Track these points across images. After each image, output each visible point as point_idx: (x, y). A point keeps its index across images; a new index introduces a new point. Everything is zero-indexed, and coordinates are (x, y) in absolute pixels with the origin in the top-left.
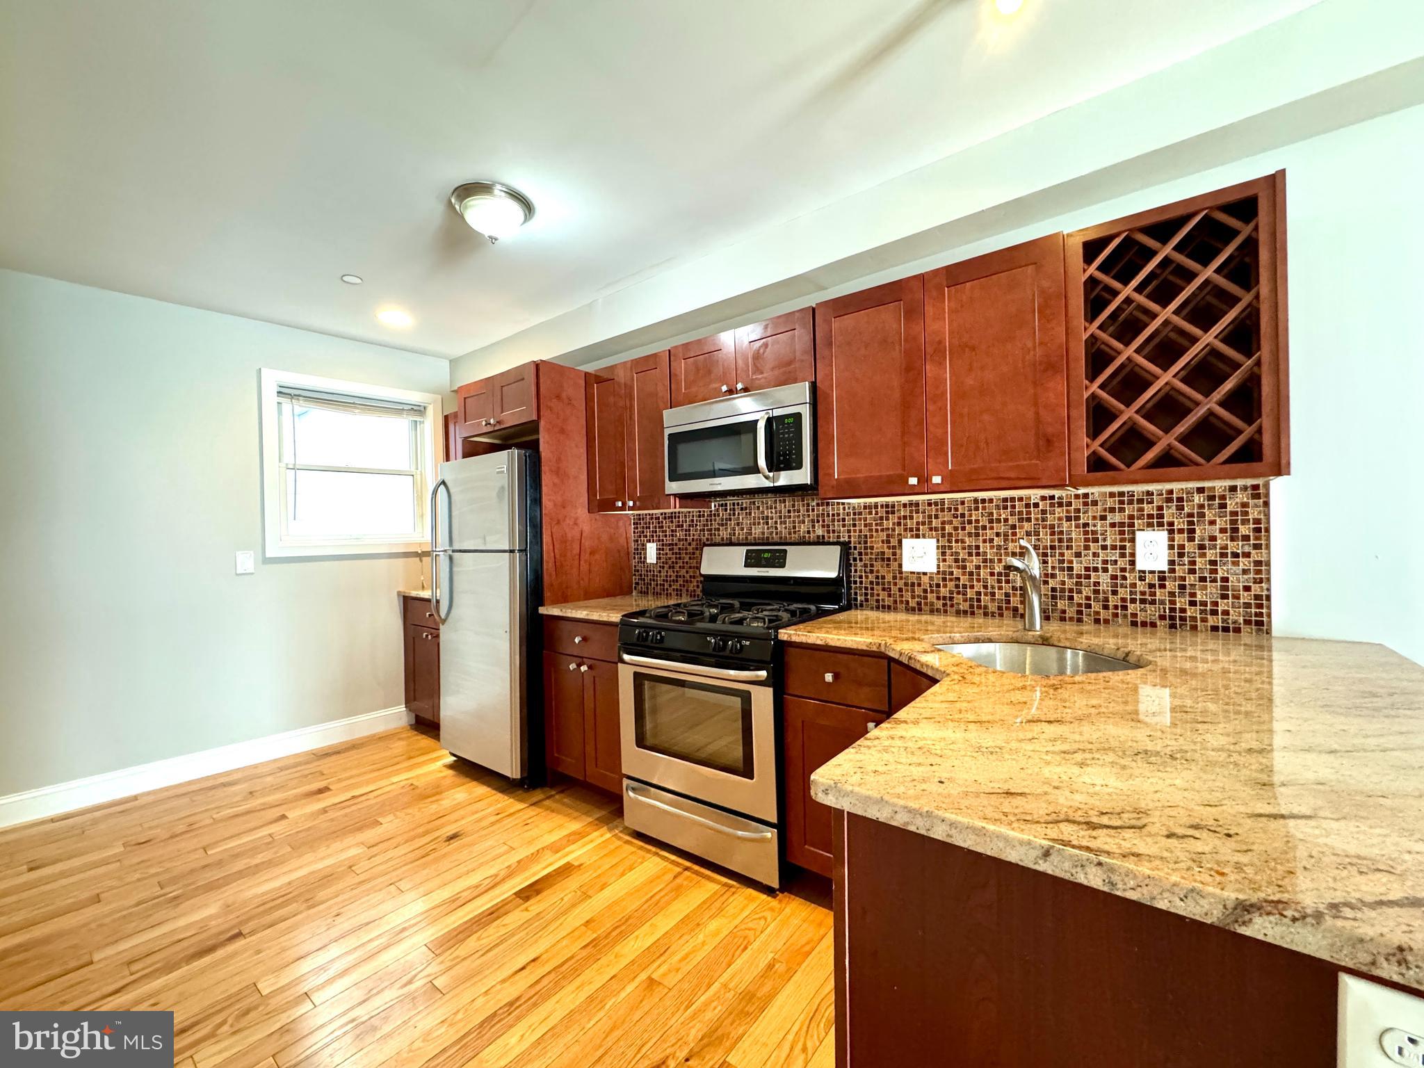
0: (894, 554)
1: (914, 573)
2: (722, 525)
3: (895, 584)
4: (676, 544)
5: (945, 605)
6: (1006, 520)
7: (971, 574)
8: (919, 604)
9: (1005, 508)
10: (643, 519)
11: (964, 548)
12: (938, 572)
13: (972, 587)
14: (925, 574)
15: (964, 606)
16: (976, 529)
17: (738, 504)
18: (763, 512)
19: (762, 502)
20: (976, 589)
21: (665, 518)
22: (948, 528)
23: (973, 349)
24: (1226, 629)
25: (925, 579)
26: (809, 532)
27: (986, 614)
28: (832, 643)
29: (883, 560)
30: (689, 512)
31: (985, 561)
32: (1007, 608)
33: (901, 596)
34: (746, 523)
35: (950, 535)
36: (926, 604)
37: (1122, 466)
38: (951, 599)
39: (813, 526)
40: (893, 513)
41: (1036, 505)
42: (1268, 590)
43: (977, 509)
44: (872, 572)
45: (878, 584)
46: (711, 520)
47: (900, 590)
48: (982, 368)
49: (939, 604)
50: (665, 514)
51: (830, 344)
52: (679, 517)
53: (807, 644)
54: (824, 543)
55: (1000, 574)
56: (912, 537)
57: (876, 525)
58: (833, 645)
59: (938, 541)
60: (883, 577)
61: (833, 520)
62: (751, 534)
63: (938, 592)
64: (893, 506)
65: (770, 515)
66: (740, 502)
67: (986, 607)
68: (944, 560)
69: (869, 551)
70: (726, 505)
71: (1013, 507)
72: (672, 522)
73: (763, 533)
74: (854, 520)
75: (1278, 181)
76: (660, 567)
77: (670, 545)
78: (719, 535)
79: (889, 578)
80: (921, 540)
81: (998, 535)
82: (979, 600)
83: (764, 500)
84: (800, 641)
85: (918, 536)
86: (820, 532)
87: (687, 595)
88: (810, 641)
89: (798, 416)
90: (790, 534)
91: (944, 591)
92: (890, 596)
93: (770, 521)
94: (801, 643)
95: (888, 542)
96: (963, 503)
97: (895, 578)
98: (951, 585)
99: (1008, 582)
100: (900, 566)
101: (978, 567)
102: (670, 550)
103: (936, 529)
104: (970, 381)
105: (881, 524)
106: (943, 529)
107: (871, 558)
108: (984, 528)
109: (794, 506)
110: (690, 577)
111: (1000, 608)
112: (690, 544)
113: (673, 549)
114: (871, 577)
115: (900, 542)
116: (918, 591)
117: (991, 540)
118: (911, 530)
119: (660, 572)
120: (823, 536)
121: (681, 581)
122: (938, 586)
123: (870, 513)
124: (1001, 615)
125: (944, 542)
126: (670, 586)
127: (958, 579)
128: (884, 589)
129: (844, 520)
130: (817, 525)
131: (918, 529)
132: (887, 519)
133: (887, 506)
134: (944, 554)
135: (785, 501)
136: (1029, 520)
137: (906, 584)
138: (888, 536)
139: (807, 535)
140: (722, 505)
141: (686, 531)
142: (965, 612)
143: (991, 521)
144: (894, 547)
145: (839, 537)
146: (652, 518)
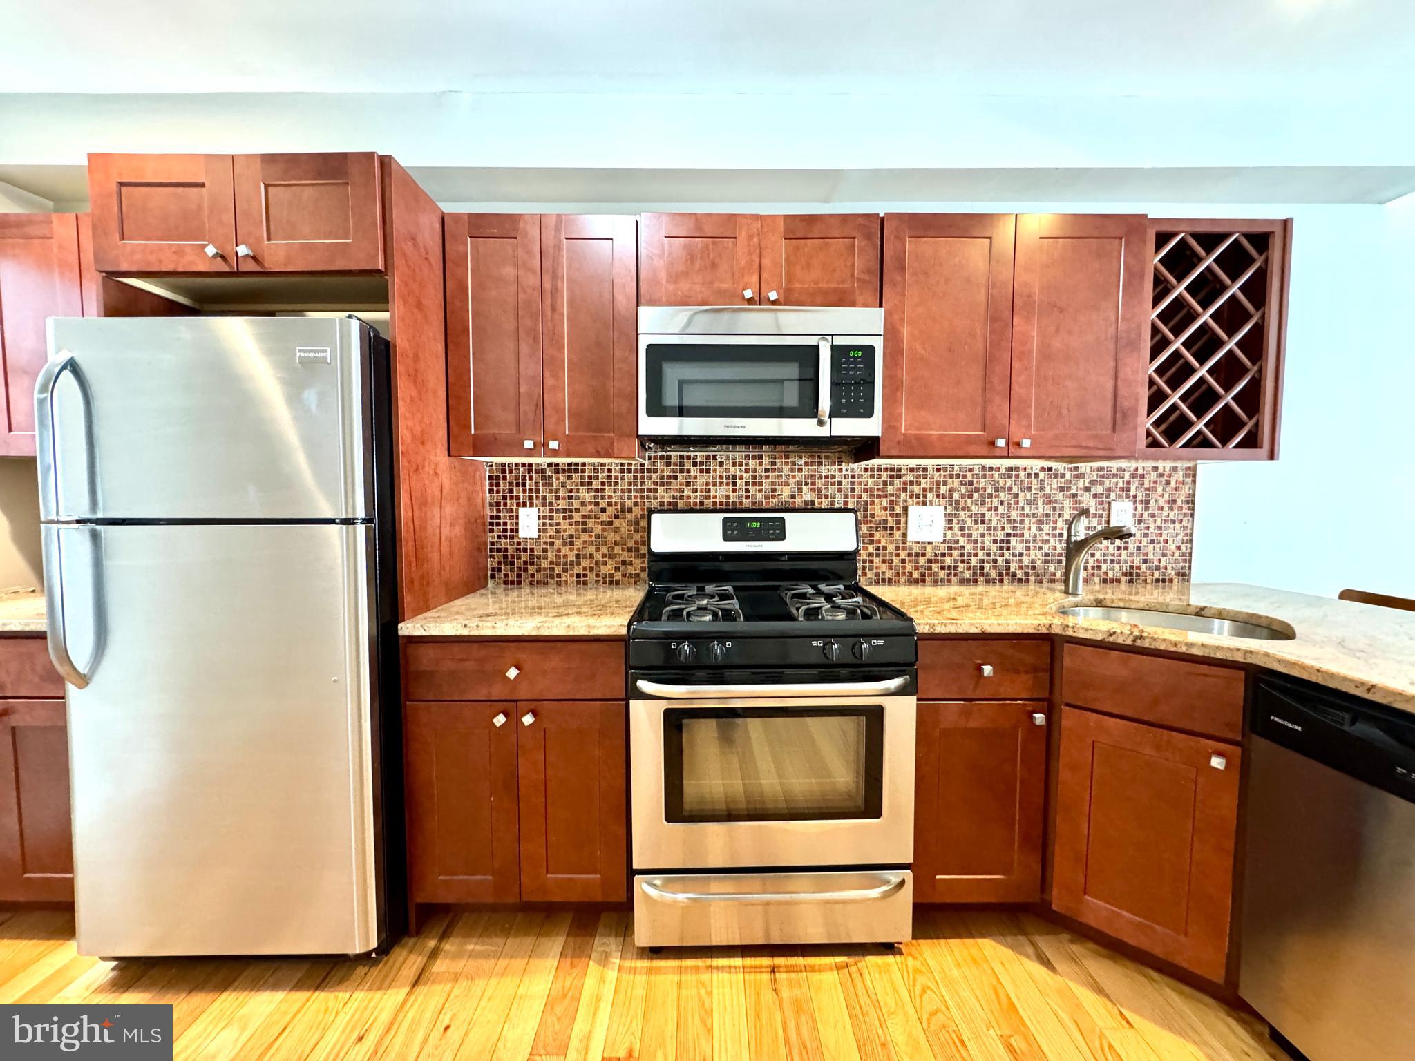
0: (898, 522)
1: (918, 542)
2: (662, 484)
3: (898, 555)
4: (577, 510)
5: (949, 575)
6: (1010, 489)
7: (976, 542)
8: (923, 575)
9: (1010, 477)
10: (511, 471)
11: (970, 516)
12: (944, 542)
13: (976, 555)
14: (930, 543)
15: (967, 575)
16: (982, 497)
17: (689, 457)
18: (727, 470)
19: (728, 457)
20: (980, 557)
21: (557, 472)
22: (956, 496)
23: (1061, 310)
24: (1164, 581)
25: (929, 549)
26: (793, 497)
27: (987, 581)
28: (990, 630)
29: (885, 529)
30: (602, 465)
31: (989, 529)
32: (1007, 574)
33: (904, 568)
34: (700, 482)
35: (957, 502)
36: (930, 575)
37: (1165, 444)
38: (956, 568)
39: (800, 490)
40: (899, 477)
41: (1037, 475)
42: (1191, 548)
43: (984, 476)
44: (872, 542)
45: (878, 555)
46: (643, 478)
47: (903, 561)
48: (1070, 332)
49: (942, 574)
50: (557, 465)
51: (903, 269)
52: (583, 471)
53: (956, 634)
54: (813, 510)
55: (1002, 541)
56: (918, 503)
57: (878, 489)
58: (992, 631)
59: (946, 508)
60: (885, 548)
61: (826, 484)
62: (708, 497)
63: (943, 561)
64: (899, 470)
65: (738, 473)
66: (692, 454)
67: (988, 574)
68: (950, 529)
69: (869, 519)
70: (669, 457)
71: (1017, 476)
72: (570, 477)
73: (728, 497)
74: (852, 483)
75: (1289, 224)
76: (545, 543)
77: (565, 511)
78: (655, 498)
79: (890, 548)
80: (928, 507)
81: (1002, 503)
82: (982, 568)
83: (730, 454)
84: (948, 631)
85: (924, 503)
86: (808, 495)
87: (597, 581)
88: (961, 630)
89: (869, 350)
90: (767, 498)
91: (948, 561)
92: (891, 568)
93: (738, 481)
94: (950, 634)
95: (892, 509)
96: (971, 470)
97: (897, 548)
98: (955, 553)
99: (1008, 549)
100: (905, 535)
101: (983, 535)
102: (564, 518)
103: (944, 496)
104: (1057, 344)
105: (884, 489)
106: (951, 496)
107: (871, 527)
108: (990, 496)
109: (773, 463)
110: (604, 556)
111: (1001, 574)
112: (603, 510)
113: (571, 517)
114: (871, 549)
115: (905, 509)
116: (922, 561)
117: (996, 509)
118: (918, 496)
119: (545, 550)
120: (813, 502)
121: (585, 563)
122: (943, 555)
123: (872, 476)
124: (1001, 581)
125: (949, 510)
126: (565, 570)
127: (963, 547)
128: (884, 562)
129: (840, 483)
130: (804, 488)
131: (925, 496)
132: (892, 484)
133: (892, 469)
134: (950, 522)
135: (761, 457)
136: (1029, 489)
137: (910, 555)
138: (891, 502)
139: (791, 500)
140: (662, 457)
141: (597, 490)
142: (968, 580)
143: (997, 490)
144: (898, 515)
145: (832, 503)
146: (530, 471)
